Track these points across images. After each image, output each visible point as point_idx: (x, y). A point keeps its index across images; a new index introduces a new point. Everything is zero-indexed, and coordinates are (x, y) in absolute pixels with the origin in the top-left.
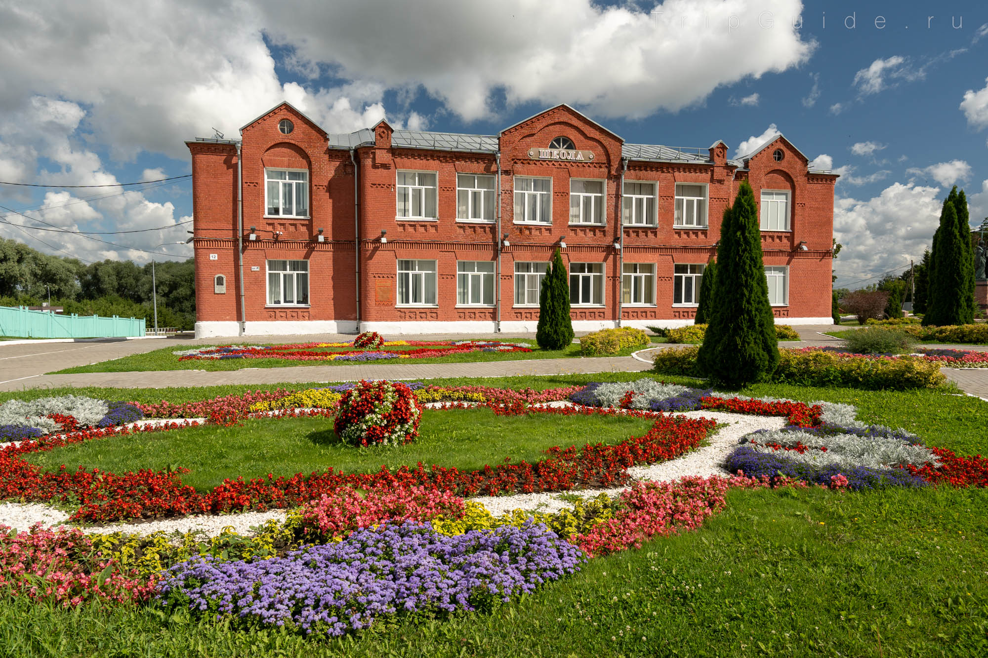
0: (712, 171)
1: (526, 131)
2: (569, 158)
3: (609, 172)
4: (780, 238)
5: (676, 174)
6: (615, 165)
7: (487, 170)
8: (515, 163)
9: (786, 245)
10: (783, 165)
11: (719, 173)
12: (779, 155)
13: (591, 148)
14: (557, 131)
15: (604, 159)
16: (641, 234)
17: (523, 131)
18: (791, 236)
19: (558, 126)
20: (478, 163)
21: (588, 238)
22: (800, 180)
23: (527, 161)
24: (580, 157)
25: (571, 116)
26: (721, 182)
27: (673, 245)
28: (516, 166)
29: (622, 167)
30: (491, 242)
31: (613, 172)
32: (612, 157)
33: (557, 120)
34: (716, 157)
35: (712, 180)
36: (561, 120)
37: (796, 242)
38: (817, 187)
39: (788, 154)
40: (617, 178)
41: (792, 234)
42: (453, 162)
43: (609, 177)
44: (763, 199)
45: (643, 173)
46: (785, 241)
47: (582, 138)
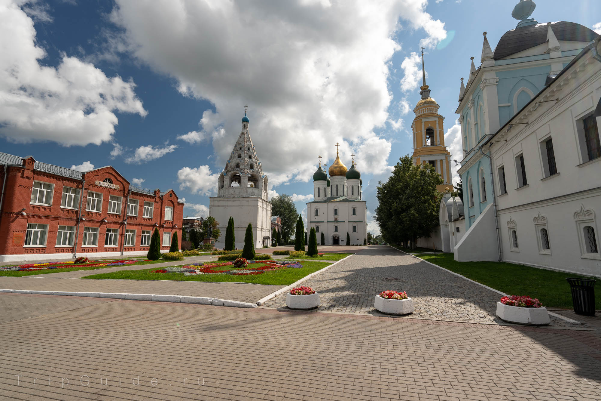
0: (156, 199)
1: (95, 174)
2: (111, 187)
3: (124, 194)
4: (169, 223)
5: (145, 198)
6: (126, 192)
7: (77, 187)
8: (90, 185)
9: (171, 225)
10: (172, 199)
11: (158, 199)
12: (171, 196)
13: (118, 184)
14: (107, 176)
15: (122, 189)
16: (132, 219)
17: (94, 173)
18: (172, 222)
19: (107, 174)
20: (74, 183)
21: (114, 219)
22: (176, 204)
23: (94, 185)
24: (114, 187)
25: (113, 171)
26: (157, 202)
27: (142, 223)
28: (90, 187)
29: (129, 193)
30: (75, 218)
31: (125, 195)
32: (125, 189)
33: (108, 172)
34: (157, 194)
35: (155, 202)
36: (109, 172)
37: (174, 224)
38: (179, 207)
39: (173, 195)
40: (127, 197)
41: (173, 221)
42: (63, 181)
43: (124, 196)
44: (166, 209)
45: (135, 196)
46: (171, 224)
47: (116, 180)
